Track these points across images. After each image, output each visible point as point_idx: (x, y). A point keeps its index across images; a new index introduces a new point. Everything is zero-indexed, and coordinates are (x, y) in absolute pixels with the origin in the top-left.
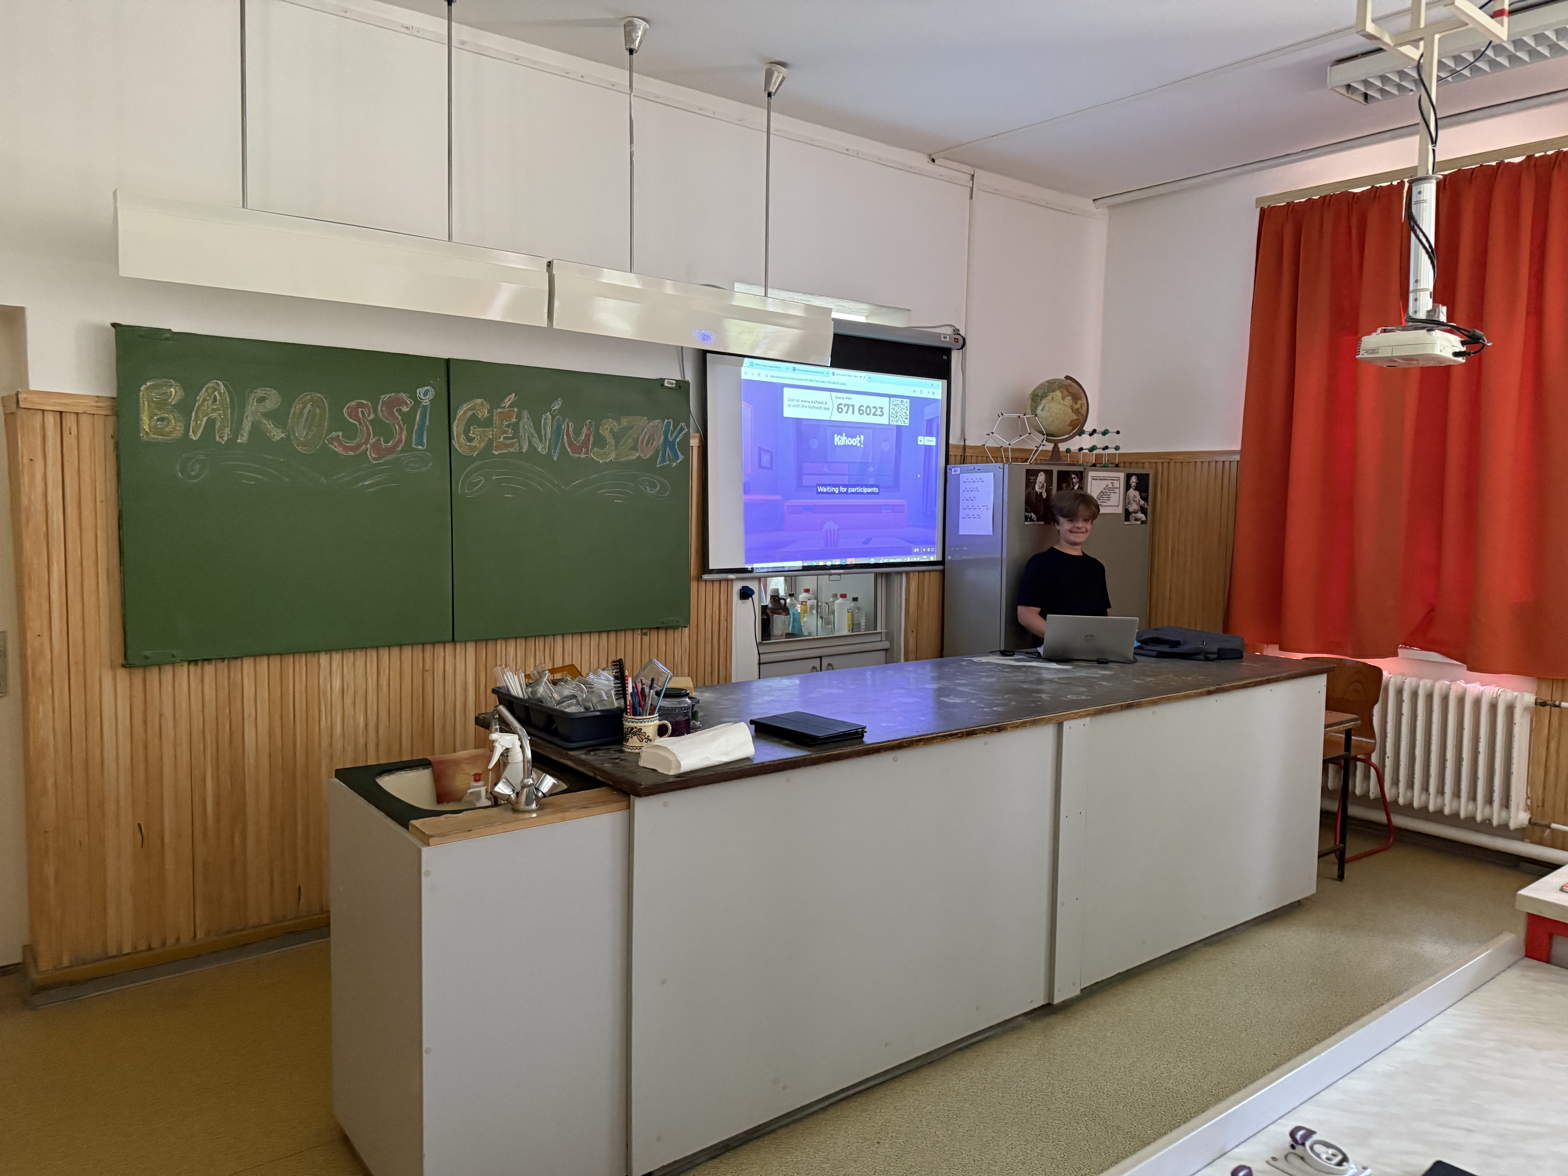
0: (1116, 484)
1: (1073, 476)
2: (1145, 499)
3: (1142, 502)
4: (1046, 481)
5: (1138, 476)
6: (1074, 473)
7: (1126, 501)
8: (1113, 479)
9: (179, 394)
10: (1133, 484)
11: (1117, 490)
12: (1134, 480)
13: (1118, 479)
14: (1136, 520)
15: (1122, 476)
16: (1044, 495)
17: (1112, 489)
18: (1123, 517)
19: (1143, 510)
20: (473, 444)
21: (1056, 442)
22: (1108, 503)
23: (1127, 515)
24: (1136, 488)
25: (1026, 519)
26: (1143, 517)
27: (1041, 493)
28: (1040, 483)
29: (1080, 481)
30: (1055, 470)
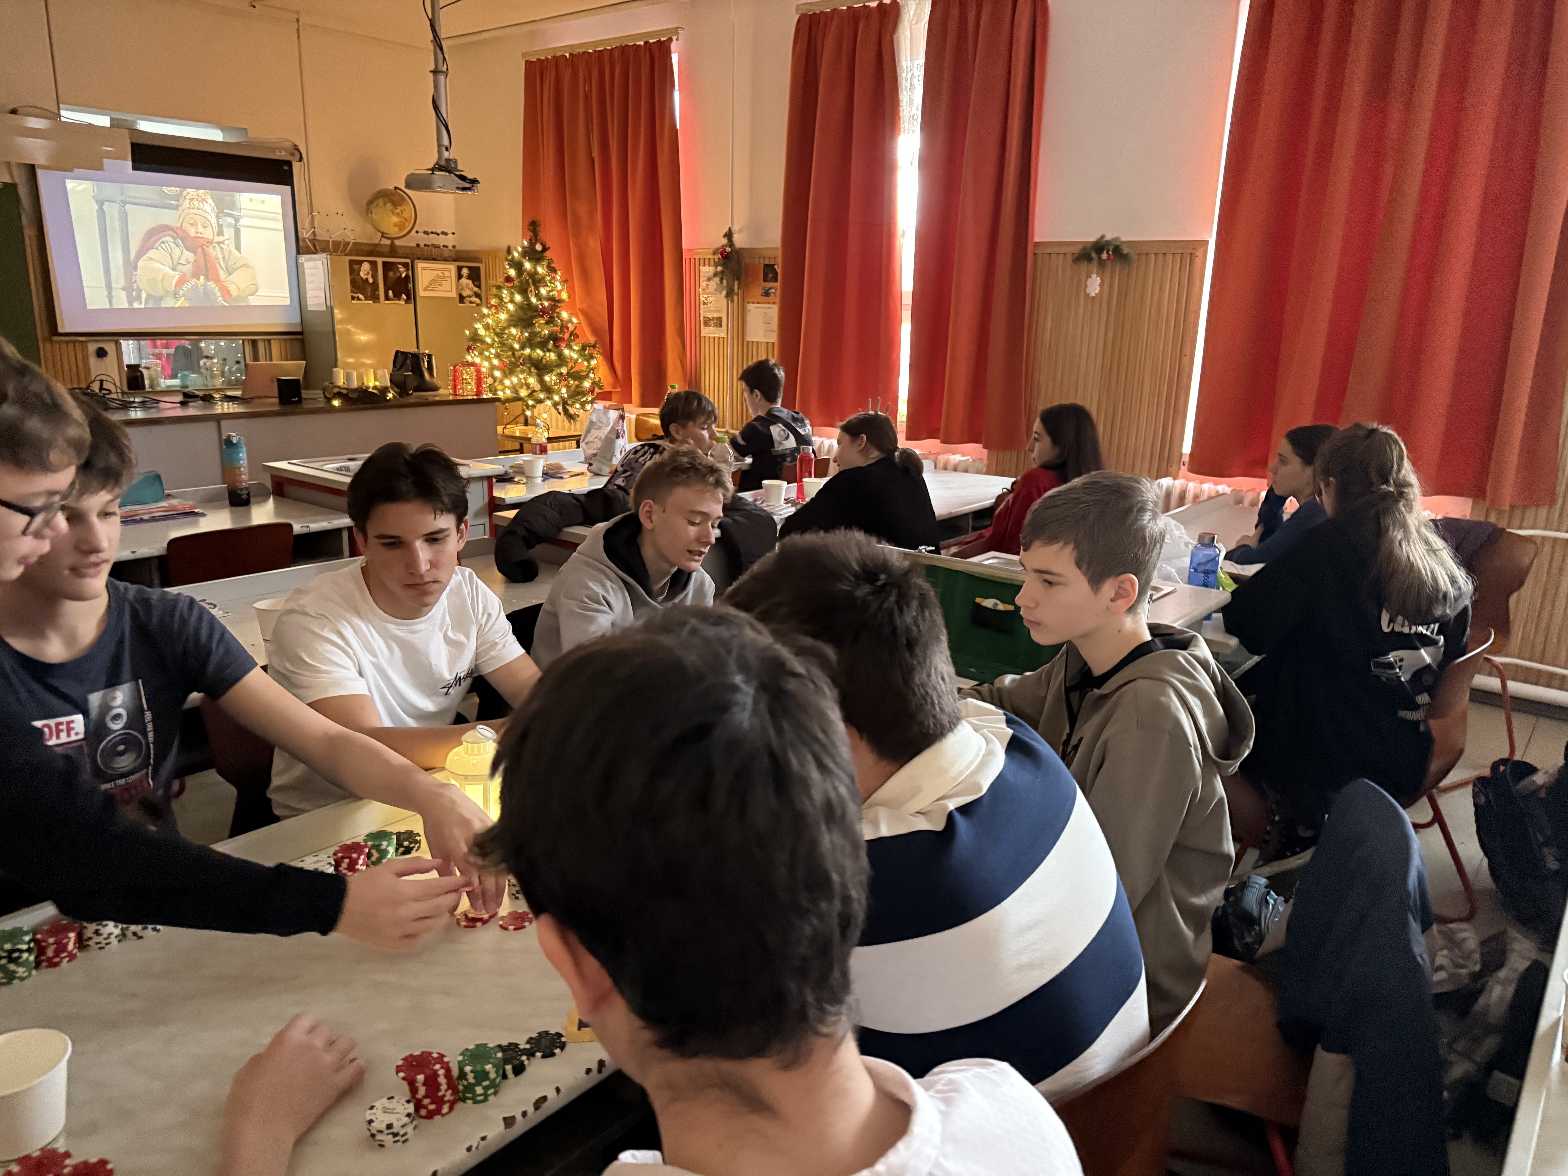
0: (447, 274)
1: (400, 266)
2: (479, 287)
3: (476, 289)
4: (371, 270)
5: (469, 268)
6: (400, 263)
7: (459, 287)
8: (443, 270)
10: (465, 275)
11: (449, 279)
12: (465, 271)
13: (449, 270)
14: (471, 302)
15: (452, 267)
16: (371, 281)
17: (443, 279)
18: (458, 300)
19: (477, 295)
21: (392, 239)
22: (441, 288)
23: (462, 299)
24: (469, 278)
25: (353, 298)
26: (478, 301)
27: (367, 279)
28: (365, 270)
29: (407, 270)
30: (380, 261)
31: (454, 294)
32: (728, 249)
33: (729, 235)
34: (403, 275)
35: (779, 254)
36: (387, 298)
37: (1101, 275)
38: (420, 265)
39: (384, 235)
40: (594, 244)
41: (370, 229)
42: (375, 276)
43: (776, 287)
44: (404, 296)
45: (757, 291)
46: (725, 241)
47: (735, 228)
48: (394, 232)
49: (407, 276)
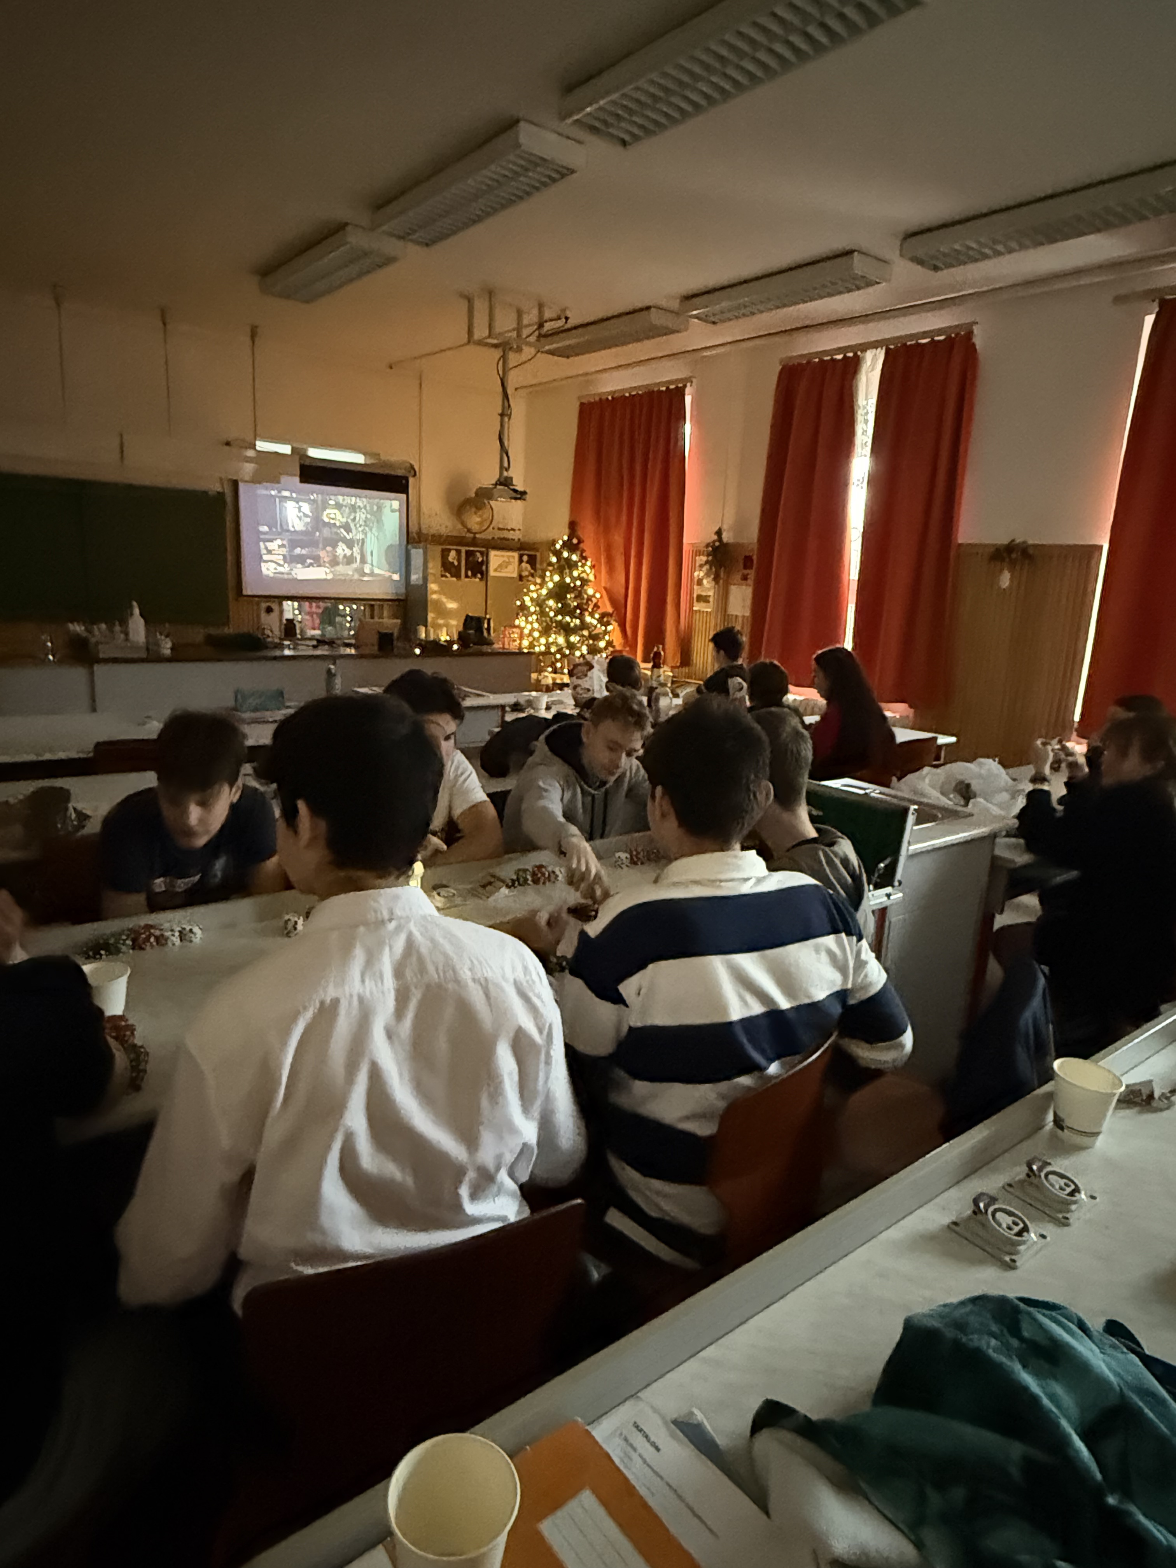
0: (512, 560)
2: (532, 569)
4: (457, 555)
6: (478, 551)
7: (520, 571)
8: (509, 557)
10: (525, 560)
14: (525, 581)
16: (456, 563)
17: (509, 563)
18: (517, 578)
19: (533, 576)
21: (475, 533)
22: (506, 570)
23: (521, 578)
24: (528, 562)
25: (442, 576)
27: (453, 562)
28: (452, 556)
29: (482, 556)
30: (463, 549)
32: (717, 544)
33: (719, 533)
34: (480, 560)
35: (756, 547)
36: (467, 576)
37: (1011, 571)
38: (493, 553)
39: (469, 531)
40: (618, 539)
41: (460, 526)
42: (459, 561)
43: (752, 573)
44: (479, 576)
45: (737, 577)
46: (715, 537)
47: (725, 527)
48: (475, 528)
49: (483, 561)
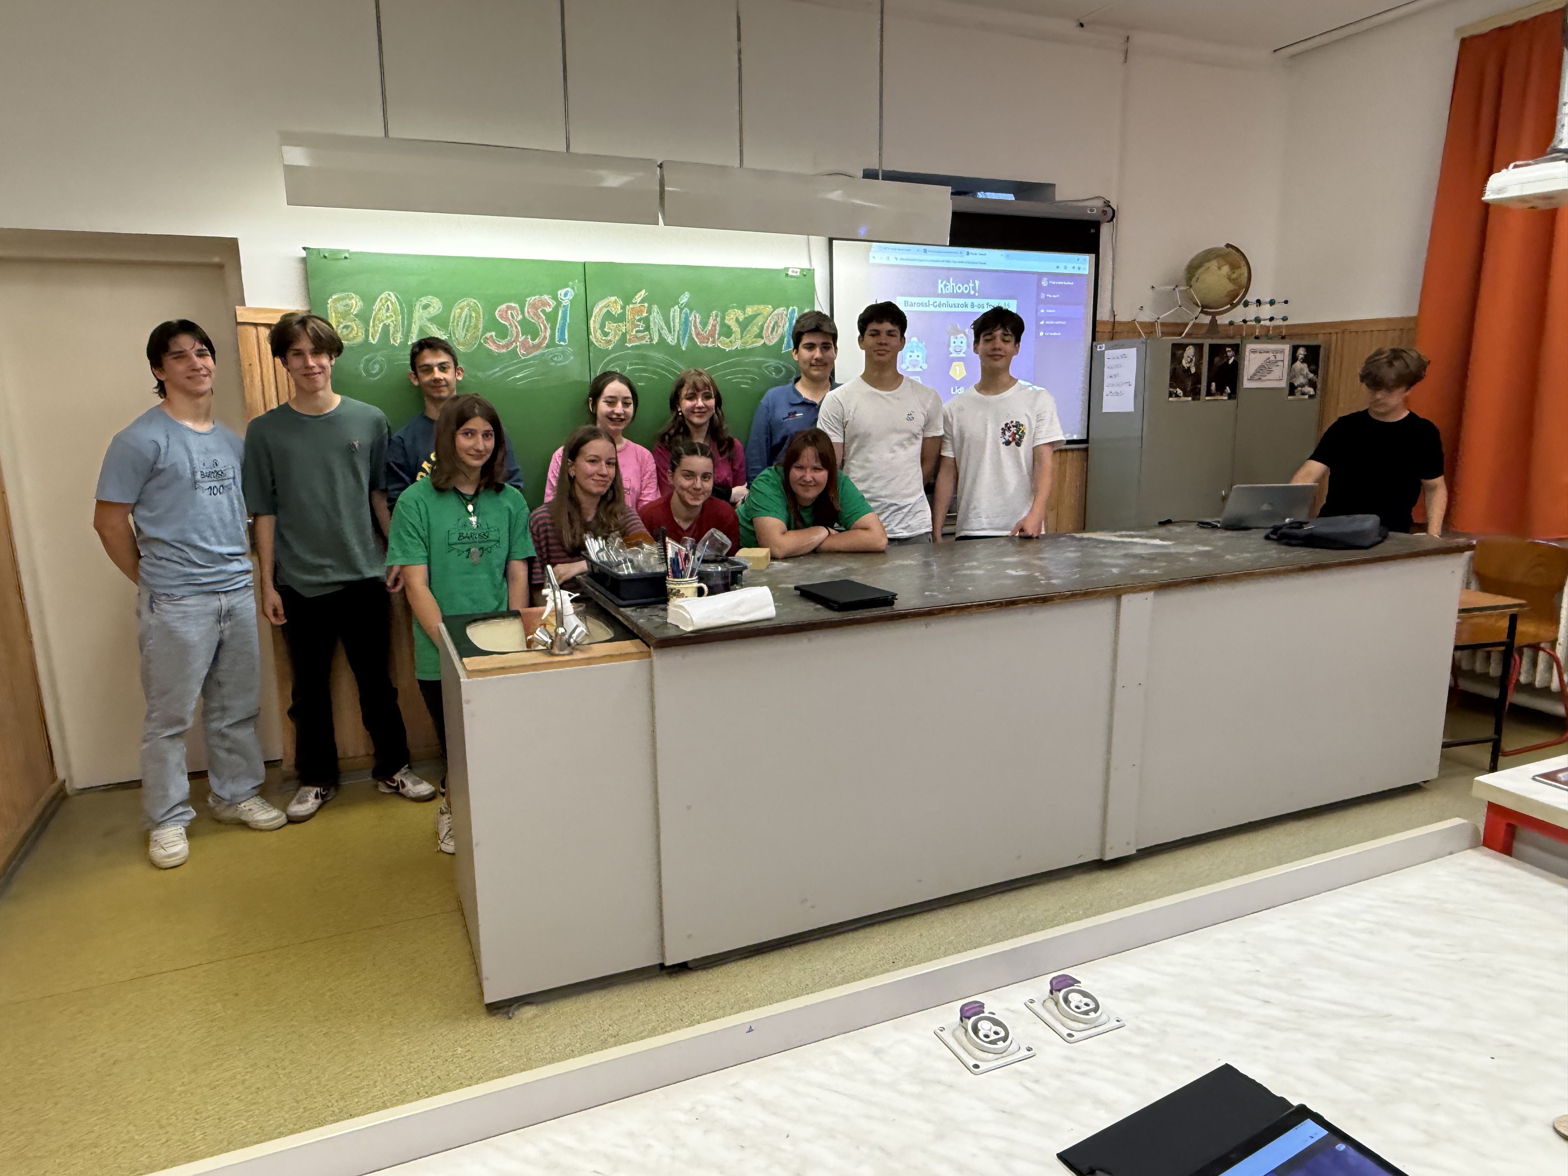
0: (1279, 357)
1: (1228, 349)
2: (1315, 372)
3: (1311, 375)
4: (1195, 355)
5: (1307, 347)
6: (1228, 346)
7: (1292, 374)
8: (1276, 352)
9: (359, 304)
10: (1301, 356)
11: (1280, 364)
13: (1282, 352)
14: (1303, 394)
15: (1287, 348)
16: (1193, 370)
17: (1274, 362)
18: (1287, 391)
19: (1312, 384)
20: (609, 338)
21: (1214, 315)
22: (1269, 377)
23: (1292, 389)
24: (1304, 361)
25: (1171, 395)
26: (1311, 391)
27: (1189, 368)
28: (1188, 357)
29: (1234, 355)
30: (1205, 343)
31: (1283, 384)
34: (1231, 361)
36: (1209, 393)
38: (1245, 347)
42: (1198, 365)
44: (1228, 390)
49: (1234, 362)
